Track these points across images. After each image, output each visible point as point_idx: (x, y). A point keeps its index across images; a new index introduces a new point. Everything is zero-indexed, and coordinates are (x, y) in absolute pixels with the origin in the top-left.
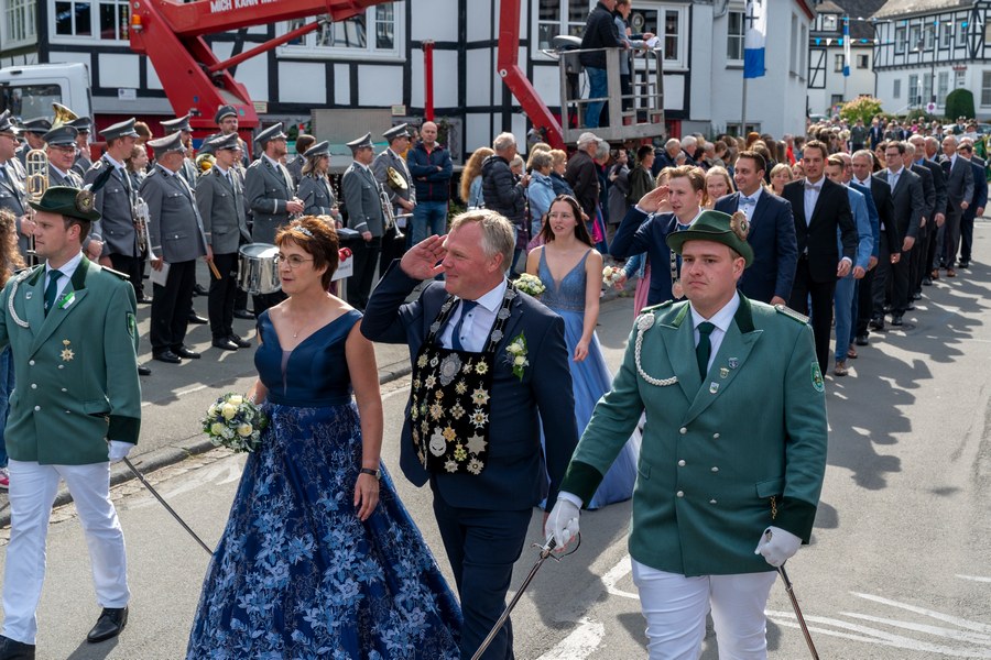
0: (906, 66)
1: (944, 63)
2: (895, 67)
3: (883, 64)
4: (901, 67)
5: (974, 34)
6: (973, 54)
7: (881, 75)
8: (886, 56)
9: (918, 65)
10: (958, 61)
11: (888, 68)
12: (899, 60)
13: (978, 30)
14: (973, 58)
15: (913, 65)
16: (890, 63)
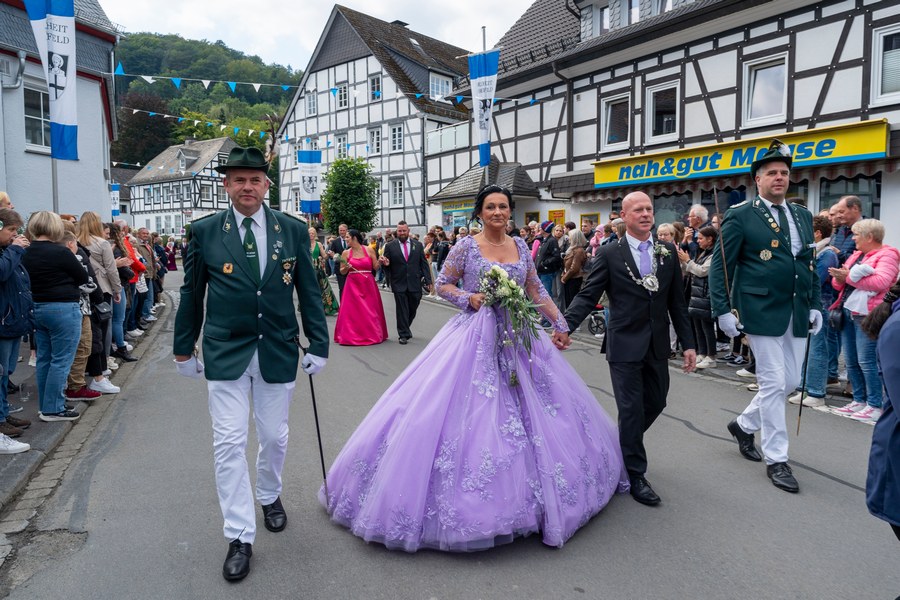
0: (153, 211)
1: (177, 210)
2: (146, 212)
3: (138, 210)
4: (149, 212)
5: (195, 193)
6: (196, 205)
7: (136, 216)
8: (138, 205)
9: (161, 211)
10: (186, 209)
11: (142, 212)
12: (148, 208)
13: (197, 191)
14: (196, 207)
15: (157, 211)
16: (142, 209)
